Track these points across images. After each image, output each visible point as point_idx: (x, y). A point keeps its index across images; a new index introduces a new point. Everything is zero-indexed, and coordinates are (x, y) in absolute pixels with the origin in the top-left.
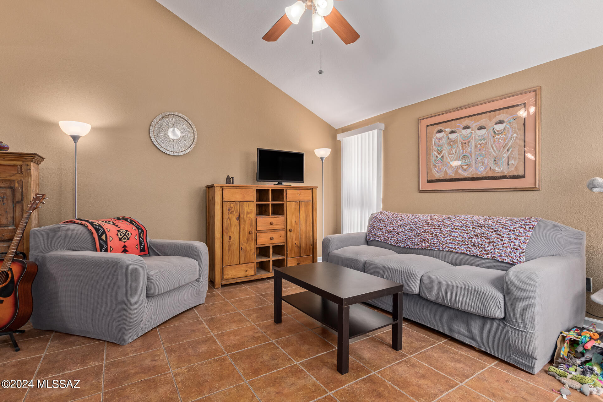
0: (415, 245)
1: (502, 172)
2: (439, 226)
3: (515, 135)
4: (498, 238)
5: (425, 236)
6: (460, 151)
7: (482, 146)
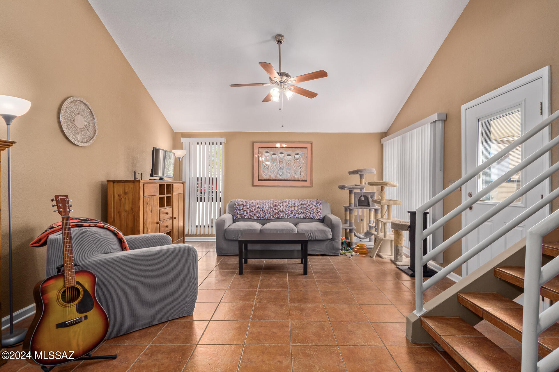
0: (271, 217)
1: (298, 178)
2: (282, 206)
3: (303, 161)
4: (311, 209)
5: (276, 212)
6: (278, 165)
7: (289, 164)
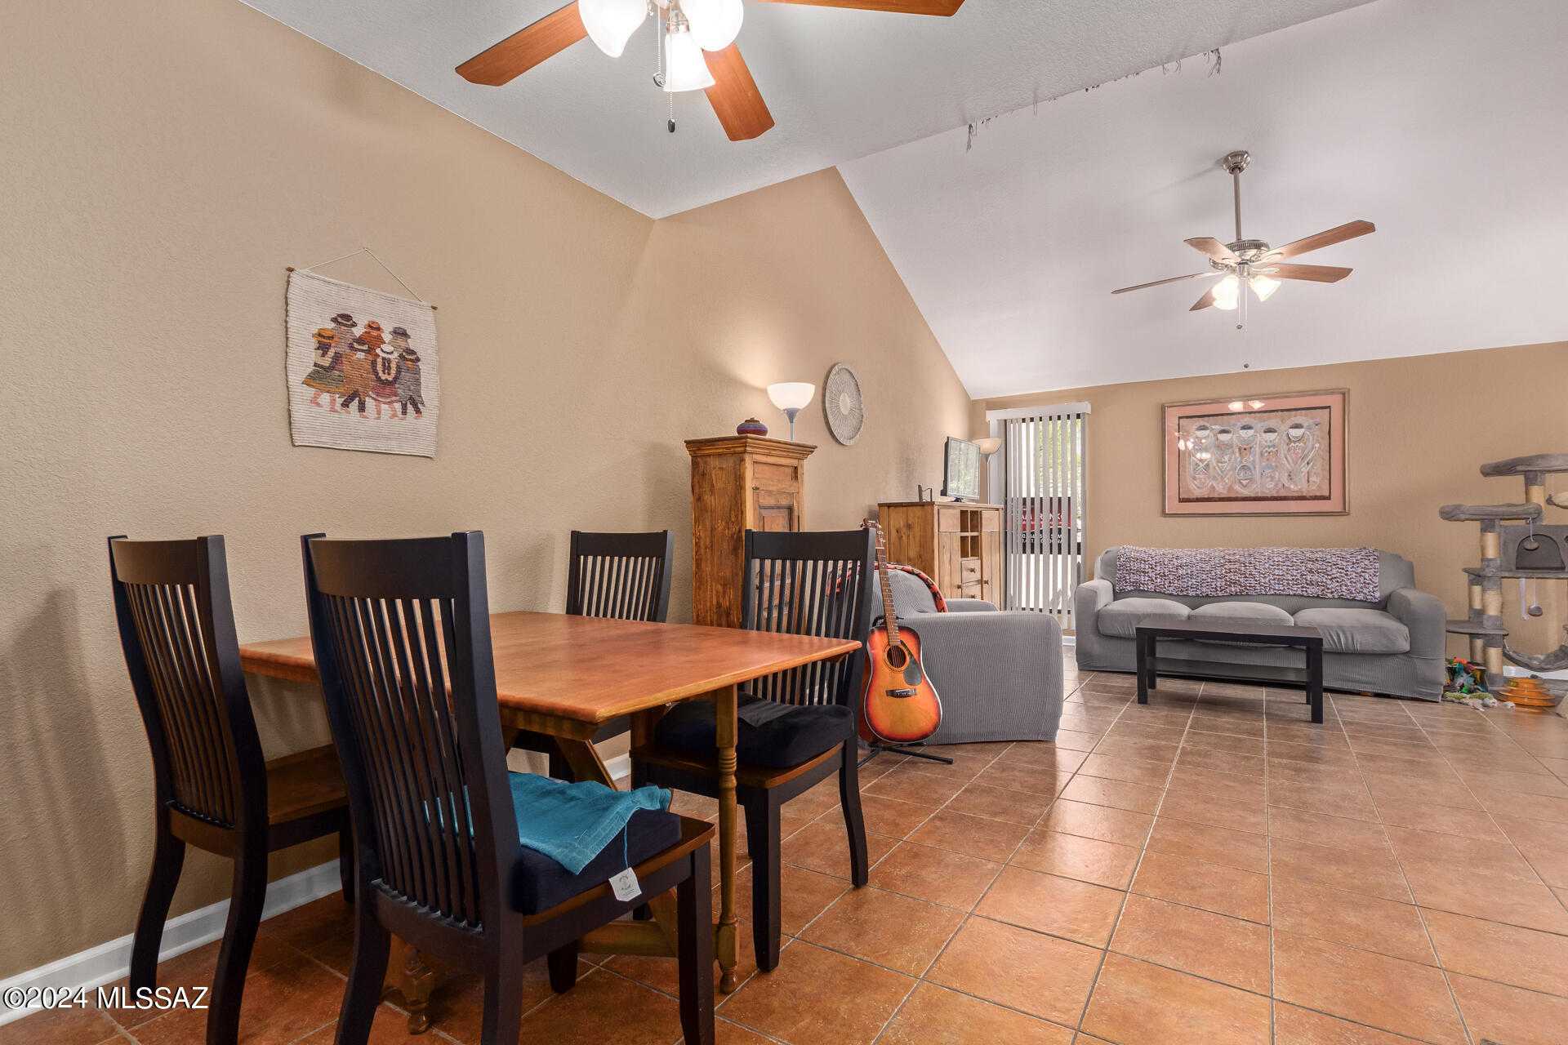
0: (1217, 590)
1: (1300, 491)
2: (1250, 563)
3: (1317, 445)
4: (1341, 573)
5: (1232, 577)
6: (1236, 459)
7: (1270, 453)
